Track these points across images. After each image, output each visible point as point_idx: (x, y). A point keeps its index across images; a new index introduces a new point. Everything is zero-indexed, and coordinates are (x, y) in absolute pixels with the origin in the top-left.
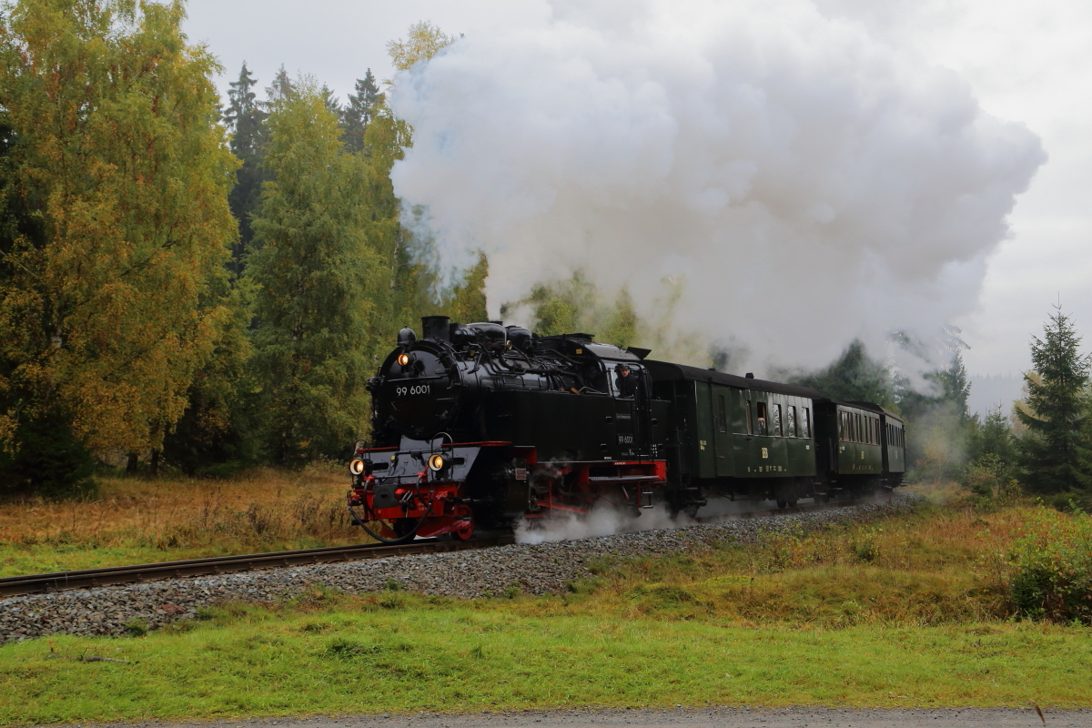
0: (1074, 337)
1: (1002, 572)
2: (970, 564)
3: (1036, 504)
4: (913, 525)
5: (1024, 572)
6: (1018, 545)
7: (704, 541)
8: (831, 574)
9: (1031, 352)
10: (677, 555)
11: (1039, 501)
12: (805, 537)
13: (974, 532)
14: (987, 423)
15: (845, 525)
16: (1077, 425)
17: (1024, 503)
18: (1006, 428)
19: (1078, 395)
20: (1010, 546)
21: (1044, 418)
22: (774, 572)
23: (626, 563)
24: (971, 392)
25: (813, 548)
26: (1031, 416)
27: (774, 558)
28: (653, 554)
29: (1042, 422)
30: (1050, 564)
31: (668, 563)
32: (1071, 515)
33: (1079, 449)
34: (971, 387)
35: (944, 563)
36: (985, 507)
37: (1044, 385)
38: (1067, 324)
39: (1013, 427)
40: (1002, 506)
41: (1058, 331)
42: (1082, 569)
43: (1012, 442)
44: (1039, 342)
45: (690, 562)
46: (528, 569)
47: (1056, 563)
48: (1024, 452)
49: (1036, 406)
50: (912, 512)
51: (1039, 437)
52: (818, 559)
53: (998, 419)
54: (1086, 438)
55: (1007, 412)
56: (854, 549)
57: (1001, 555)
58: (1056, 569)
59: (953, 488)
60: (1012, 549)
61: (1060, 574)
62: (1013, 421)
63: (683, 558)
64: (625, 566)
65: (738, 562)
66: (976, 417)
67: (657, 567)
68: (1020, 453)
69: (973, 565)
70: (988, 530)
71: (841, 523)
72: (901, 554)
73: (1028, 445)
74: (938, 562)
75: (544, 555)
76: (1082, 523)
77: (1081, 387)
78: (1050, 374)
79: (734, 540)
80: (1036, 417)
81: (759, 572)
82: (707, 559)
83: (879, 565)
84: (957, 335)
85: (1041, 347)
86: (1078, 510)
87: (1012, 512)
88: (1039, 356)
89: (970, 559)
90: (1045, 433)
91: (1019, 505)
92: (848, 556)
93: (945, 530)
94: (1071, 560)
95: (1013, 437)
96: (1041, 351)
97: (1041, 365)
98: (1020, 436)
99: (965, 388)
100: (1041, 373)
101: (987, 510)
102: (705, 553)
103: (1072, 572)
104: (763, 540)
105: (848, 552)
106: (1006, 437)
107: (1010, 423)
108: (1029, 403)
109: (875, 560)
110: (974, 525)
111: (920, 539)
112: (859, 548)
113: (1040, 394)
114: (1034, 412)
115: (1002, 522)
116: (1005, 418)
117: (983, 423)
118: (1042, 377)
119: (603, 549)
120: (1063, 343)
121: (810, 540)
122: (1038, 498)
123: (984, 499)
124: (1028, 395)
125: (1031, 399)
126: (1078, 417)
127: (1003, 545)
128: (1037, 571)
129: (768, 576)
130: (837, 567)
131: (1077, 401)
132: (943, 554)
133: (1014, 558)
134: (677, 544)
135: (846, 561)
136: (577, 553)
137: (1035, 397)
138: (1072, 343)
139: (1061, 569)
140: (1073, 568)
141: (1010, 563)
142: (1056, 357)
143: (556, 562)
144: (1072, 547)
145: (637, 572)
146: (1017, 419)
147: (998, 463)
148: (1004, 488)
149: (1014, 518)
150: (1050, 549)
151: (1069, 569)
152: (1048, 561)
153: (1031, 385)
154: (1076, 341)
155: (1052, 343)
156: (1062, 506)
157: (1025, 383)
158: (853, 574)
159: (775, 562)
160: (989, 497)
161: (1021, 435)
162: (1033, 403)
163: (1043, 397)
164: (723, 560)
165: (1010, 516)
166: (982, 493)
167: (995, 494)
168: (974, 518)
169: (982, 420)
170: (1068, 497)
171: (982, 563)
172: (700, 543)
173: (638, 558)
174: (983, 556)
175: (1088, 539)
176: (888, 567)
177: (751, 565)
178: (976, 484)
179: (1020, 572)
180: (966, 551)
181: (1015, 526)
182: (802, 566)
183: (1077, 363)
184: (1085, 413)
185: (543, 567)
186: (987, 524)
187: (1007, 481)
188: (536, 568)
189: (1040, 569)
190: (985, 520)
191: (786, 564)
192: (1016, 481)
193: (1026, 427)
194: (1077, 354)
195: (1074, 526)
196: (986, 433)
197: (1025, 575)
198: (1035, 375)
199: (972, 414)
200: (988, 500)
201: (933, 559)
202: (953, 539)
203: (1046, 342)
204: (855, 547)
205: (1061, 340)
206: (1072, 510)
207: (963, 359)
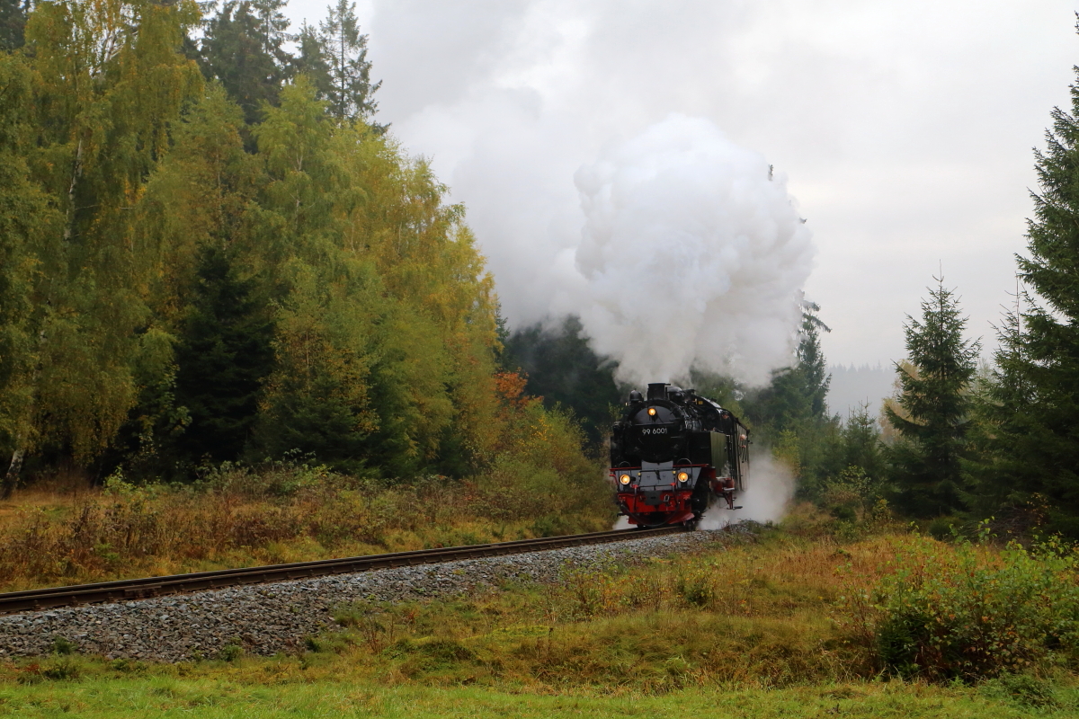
0: (959, 317)
1: (867, 618)
2: (827, 608)
3: (909, 530)
4: (756, 558)
5: (893, 617)
6: (887, 583)
7: (490, 581)
8: (652, 621)
9: (905, 336)
10: (455, 599)
11: (913, 527)
12: (620, 573)
13: (833, 567)
14: (850, 427)
15: (669, 558)
16: (961, 431)
17: (895, 529)
18: (873, 433)
19: (962, 392)
20: (877, 584)
21: (921, 421)
22: (579, 620)
23: (386, 611)
24: (831, 386)
25: (628, 588)
26: (904, 418)
27: (579, 602)
28: (421, 599)
29: (918, 426)
30: (925, 608)
31: (441, 610)
32: (952, 545)
33: (963, 461)
34: (831, 381)
35: (795, 606)
36: (847, 534)
37: (920, 379)
38: (950, 301)
39: (882, 432)
40: (867, 534)
41: (939, 310)
42: (965, 613)
43: (880, 451)
44: (916, 324)
45: (470, 608)
46: (253, 620)
47: (933, 606)
48: (895, 465)
49: (911, 405)
50: (755, 541)
51: (914, 445)
52: (636, 603)
53: (864, 422)
54: (972, 446)
55: (876, 412)
56: (681, 589)
57: (866, 597)
58: (933, 613)
59: (807, 511)
60: (878, 588)
61: (938, 619)
62: (883, 425)
63: (461, 603)
64: (385, 615)
65: (534, 608)
66: (836, 418)
67: (426, 615)
68: (891, 465)
69: (831, 610)
70: (850, 564)
71: (665, 556)
72: (740, 596)
73: (901, 455)
74: (787, 605)
75: (276, 602)
76: (965, 554)
77: (966, 381)
78: (929, 365)
79: (528, 578)
80: (911, 420)
81: (560, 620)
82: (493, 603)
83: (713, 610)
84: (814, 313)
85: (917, 331)
86: (961, 538)
87: (880, 541)
88: (915, 342)
89: (827, 601)
90: (921, 440)
91: (889, 531)
92: (676, 598)
93: (796, 564)
94: (951, 602)
95: (882, 445)
96: (917, 335)
97: (917, 353)
98: (890, 444)
99: (823, 381)
100: (917, 363)
101: (849, 538)
102: (490, 597)
103: (952, 617)
104: (566, 578)
105: (675, 593)
106: (873, 445)
107: (879, 427)
108: (902, 401)
109: (709, 604)
110: (832, 558)
111: (765, 576)
112: (688, 588)
113: (916, 390)
114: (908, 413)
115: (868, 554)
116: (872, 421)
117: (846, 428)
118: (919, 369)
119: (356, 592)
120: (945, 326)
121: (626, 577)
122: (912, 523)
123: (846, 525)
124: (901, 392)
125: (905, 396)
126: (963, 420)
127: (868, 583)
128: (910, 616)
129: (571, 625)
130: (660, 613)
131: (961, 399)
132: (794, 595)
133: (881, 600)
134: (454, 585)
135: (671, 605)
136: (320, 598)
137: (909, 394)
138: (956, 326)
139: (939, 614)
140: (953, 612)
141: (876, 606)
142: (936, 343)
143: (291, 610)
144: (952, 585)
145: (400, 623)
146: (888, 421)
147: (863, 478)
148: (870, 510)
149: (882, 549)
150: (926, 588)
151: (949, 613)
152: (924, 603)
153: (904, 379)
154: (961, 323)
155: (931, 325)
156: (941, 534)
157: (898, 376)
158: (680, 622)
159: (581, 607)
160: (852, 521)
161: (892, 443)
162: (908, 401)
163: (919, 394)
164: (513, 605)
165: (877, 547)
166: (844, 516)
167: (859, 519)
168: (832, 550)
169: (844, 423)
170: (948, 522)
171: (842, 606)
172: (484, 583)
173: (401, 604)
174: (843, 598)
175: (972, 575)
176: (724, 613)
177: (550, 611)
178: (835, 505)
179: (889, 617)
180: (823, 591)
181: (883, 559)
182: (614, 612)
183: (962, 351)
184: (971, 415)
185: (274, 617)
186: (849, 556)
187: (873, 501)
188: (264, 620)
189: (913, 614)
190: (846, 551)
191: (595, 609)
192: (885, 501)
193: (898, 432)
194: (962, 339)
195: (956, 558)
196: (849, 440)
197: (895, 621)
198: (909, 366)
199: (832, 416)
200: (850, 526)
201: (781, 602)
202: (807, 576)
203: (923, 323)
204: (683, 587)
205: (942, 321)
206: (954, 538)
207: (822, 345)
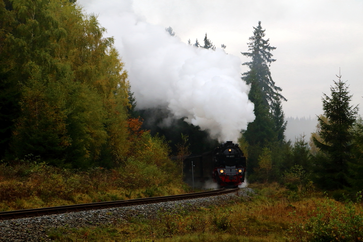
0: (348, 95)
1: (303, 237)
2: (284, 232)
3: (323, 196)
4: (251, 208)
5: (315, 237)
6: (312, 221)
7: (124, 218)
8: (201, 238)
9: (322, 103)
10: (107, 226)
11: (325, 195)
12: (186, 214)
13: (287, 213)
14: (296, 146)
15: (210, 208)
16: (348, 149)
17: (316, 195)
18: (307, 149)
19: (349, 130)
20: (308, 221)
21: (329, 144)
22: (167, 237)
23: (73, 232)
24: (287, 127)
25: (190, 222)
26: (321, 142)
27: (166, 228)
28: (91, 226)
29: (328, 146)
30: (331, 233)
31: (100, 232)
32: (343, 203)
33: (349, 163)
34: (287, 125)
35: (269, 231)
36: (293, 197)
37: (329, 124)
38: (344, 87)
39: (311, 149)
40: (303, 197)
41: (339, 91)
42: (350, 236)
43: (310, 158)
44: (328, 98)
45: (114, 231)
47: (334, 232)
48: (317, 165)
49: (325, 136)
50: (250, 200)
51: (326, 155)
52: (194, 229)
53: (302, 144)
54: (353, 156)
55: (308, 139)
56: (215, 222)
57: (303, 227)
58: (334, 235)
59: (274, 186)
60: (309, 223)
61: (337, 238)
62: (311, 146)
63: (110, 229)
64: (73, 234)
65: (145, 231)
66: (289, 142)
67: (93, 234)
68: (315, 165)
69: (286, 233)
70: (295, 212)
71: (207, 206)
72: (243, 226)
73: (319, 160)
74: (265, 231)
76: (350, 207)
77: (351, 125)
78: (333, 117)
79: (142, 217)
80: (325, 143)
81: (157, 237)
82: (125, 228)
83: (230, 233)
84: (279, 92)
85: (328, 101)
86: (348, 200)
87: (309, 201)
88: (327, 106)
89: (284, 229)
90: (329, 153)
91: (313, 196)
92: (212, 227)
93: (269, 211)
94: (343, 230)
95: (311, 155)
96: (328, 103)
97: (328, 112)
98: (315, 155)
99: (283, 124)
100: (328, 117)
101: (295, 199)
102: (124, 225)
103: (344, 237)
104: (161, 217)
105: (212, 224)
106: (306, 155)
107: (309, 147)
108: (321, 135)
109: (228, 230)
110: (287, 208)
111: (255, 217)
112: (218, 222)
113: (327, 129)
114: (323, 140)
115: (304, 207)
116: (306, 144)
117: (294, 147)
118: (329, 119)
119: (59, 223)
120: (341, 99)
121: (189, 217)
122: (325, 192)
123: (293, 193)
124: (320, 130)
125: (322, 132)
126: (349, 144)
127: (304, 221)
128: (323, 237)
129: (162, 239)
130: (205, 234)
131: (349, 134)
132: (268, 226)
133: (310, 229)
134: (107, 220)
135: (210, 230)
136: (41, 226)
137: (324, 131)
138: (347, 99)
139: (337, 236)
140: (344, 235)
141: (308, 232)
142: (337, 107)
144: (344, 222)
145: (80, 238)
146: (314, 144)
147: (301, 171)
148: (305, 186)
149: (310, 205)
150: (331, 223)
151: (342, 235)
152: (330, 230)
153: (322, 124)
154: (349, 98)
155: (335, 98)
156: (338, 198)
157: (318, 122)
158: (214, 238)
159: (168, 231)
160: (296, 191)
161: (315, 154)
162: (323, 134)
163: (329, 131)
164: (135, 230)
165: (308, 204)
166: (292, 189)
167: (300, 190)
168: (287, 205)
169: (293, 145)
170: (342, 192)
171: (291, 231)
172: (121, 219)
173: (81, 229)
174: (292, 227)
175: (353, 218)
176: (235, 234)
177: (153, 232)
178: (288, 184)
179: (313, 237)
180: (282, 224)
181: (311, 209)
182: (183, 233)
183: (349, 111)
184: (353, 141)
186: (294, 208)
187: (306, 182)
188: (14, 236)
189: (325, 236)
190: (293, 206)
191: (174, 231)
192: (312, 182)
193: (318, 149)
194: (350, 105)
195: (345, 209)
196: (295, 153)
197: (316, 239)
198: (324, 118)
199: (287, 141)
200: (295, 193)
201: (262, 229)
202: (275, 217)
203: (331, 98)
204: (216, 221)
205: (340, 97)
206: (344, 200)
